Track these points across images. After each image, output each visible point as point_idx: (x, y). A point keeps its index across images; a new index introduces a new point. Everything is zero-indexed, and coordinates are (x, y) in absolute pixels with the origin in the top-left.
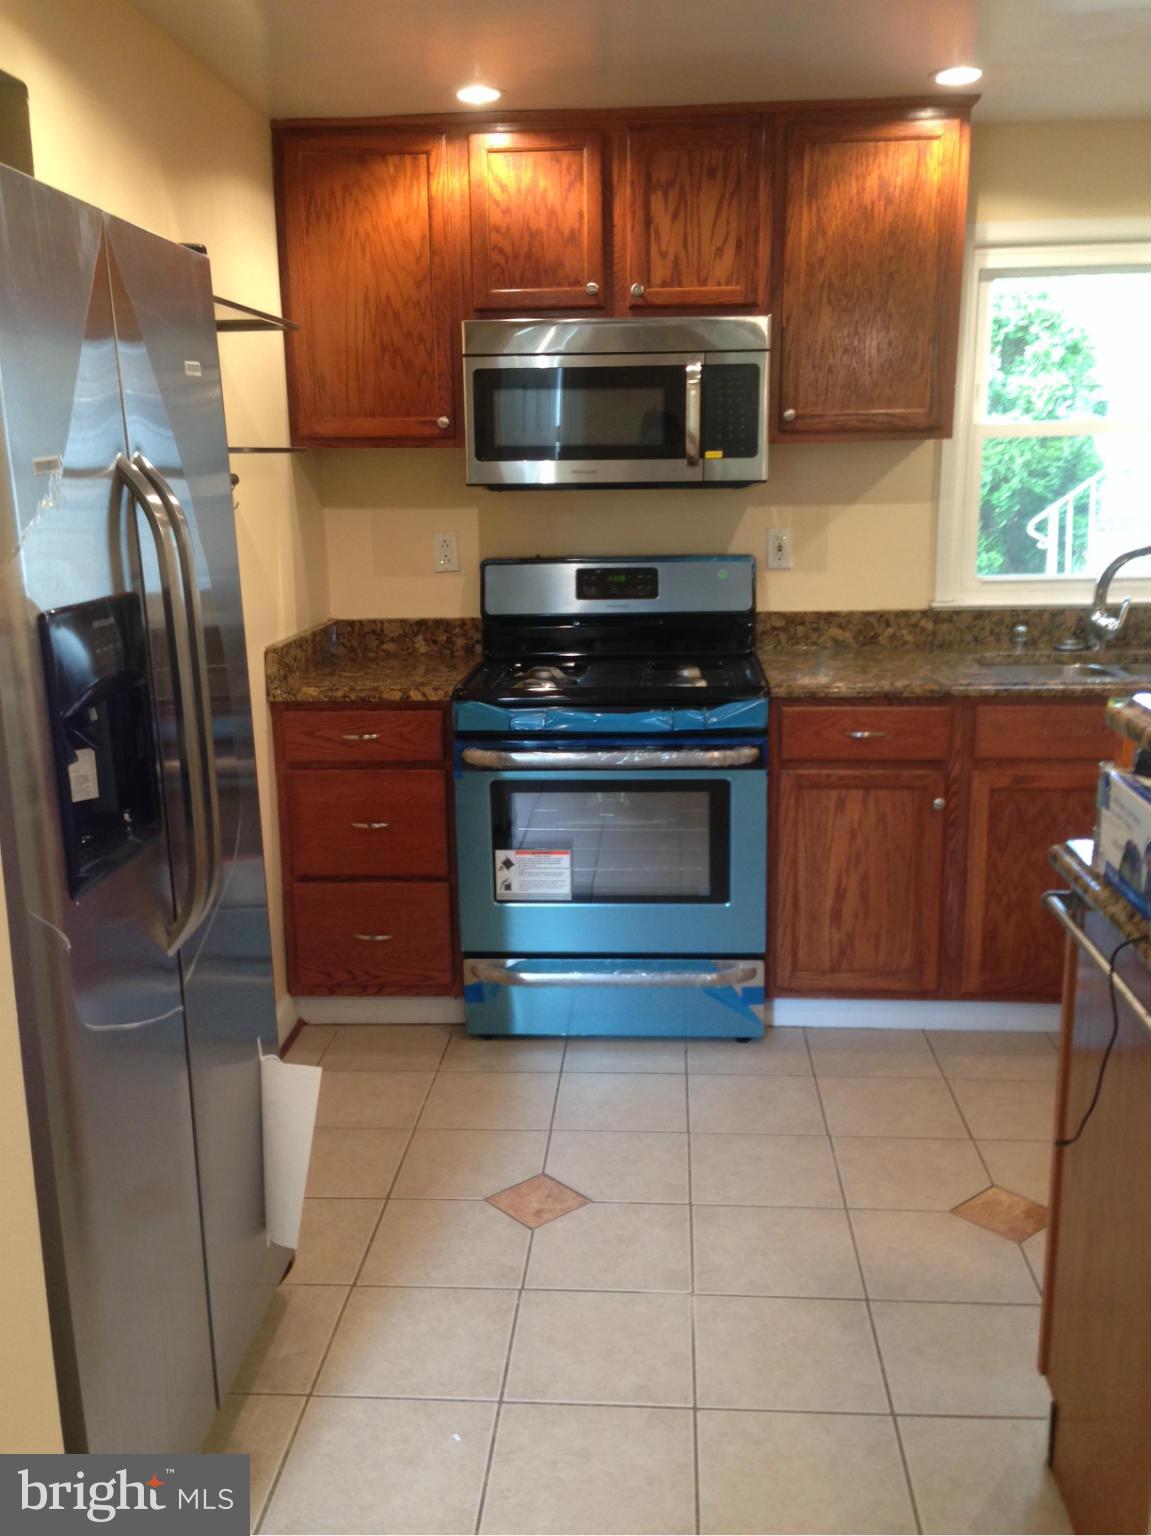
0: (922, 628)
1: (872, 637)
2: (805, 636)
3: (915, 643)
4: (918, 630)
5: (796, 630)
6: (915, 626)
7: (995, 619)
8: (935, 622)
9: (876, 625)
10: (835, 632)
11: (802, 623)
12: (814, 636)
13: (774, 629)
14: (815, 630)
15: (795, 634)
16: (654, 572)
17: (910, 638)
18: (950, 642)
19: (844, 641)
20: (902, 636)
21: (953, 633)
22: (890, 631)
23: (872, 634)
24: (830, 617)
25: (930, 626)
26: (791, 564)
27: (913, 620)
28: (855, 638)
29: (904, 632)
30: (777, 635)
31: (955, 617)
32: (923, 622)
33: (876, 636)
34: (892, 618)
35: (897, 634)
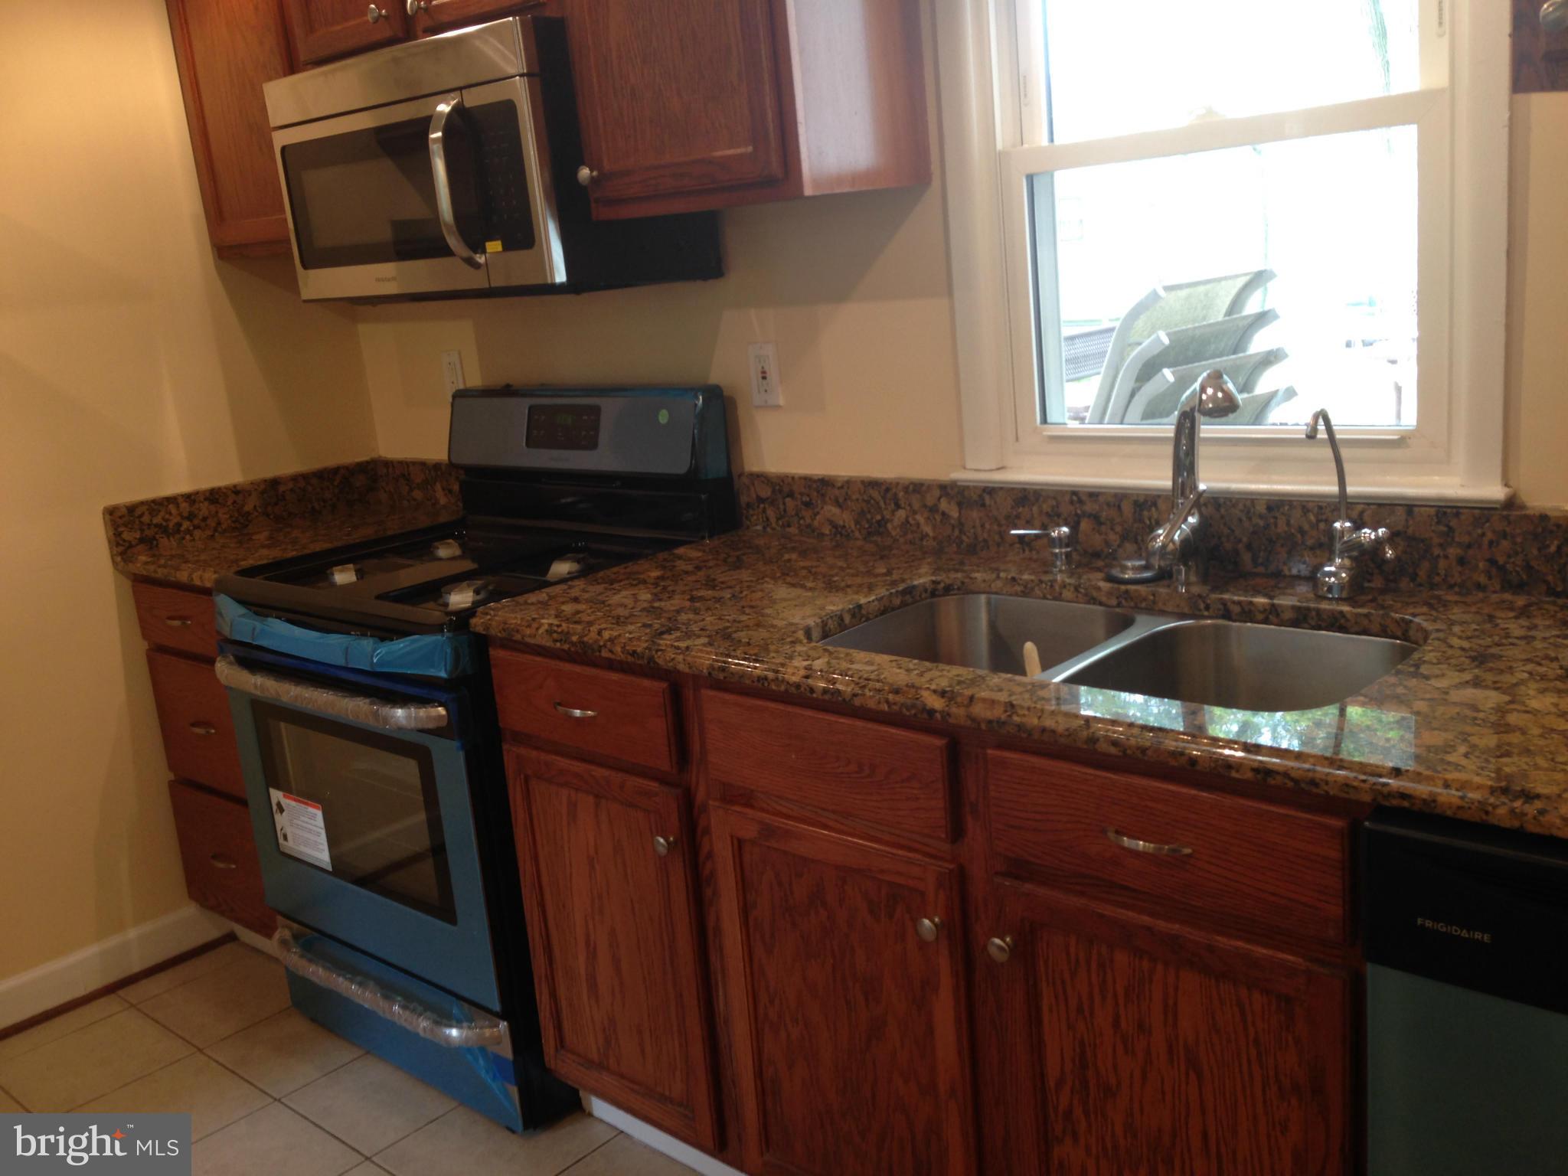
0: (944, 514)
1: (878, 522)
2: (797, 515)
3: (934, 538)
4: (938, 517)
5: (784, 504)
6: (934, 509)
7: (1046, 507)
8: (960, 504)
9: (882, 504)
10: (831, 510)
11: (791, 495)
12: (807, 514)
13: (760, 500)
14: (807, 504)
15: (785, 511)
16: (596, 411)
17: (927, 529)
18: (985, 541)
19: (844, 527)
20: (918, 525)
21: (987, 526)
22: (901, 514)
23: (879, 517)
24: (823, 485)
25: (954, 513)
26: (781, 402)
27: (930, 501)
28: (857, 523)
29: (920, 518)
30: (764, 510)
31: (987, 498)
32: (944, 505)
33: (883, 522)
34: (901, 494)
35: (911, 520)
